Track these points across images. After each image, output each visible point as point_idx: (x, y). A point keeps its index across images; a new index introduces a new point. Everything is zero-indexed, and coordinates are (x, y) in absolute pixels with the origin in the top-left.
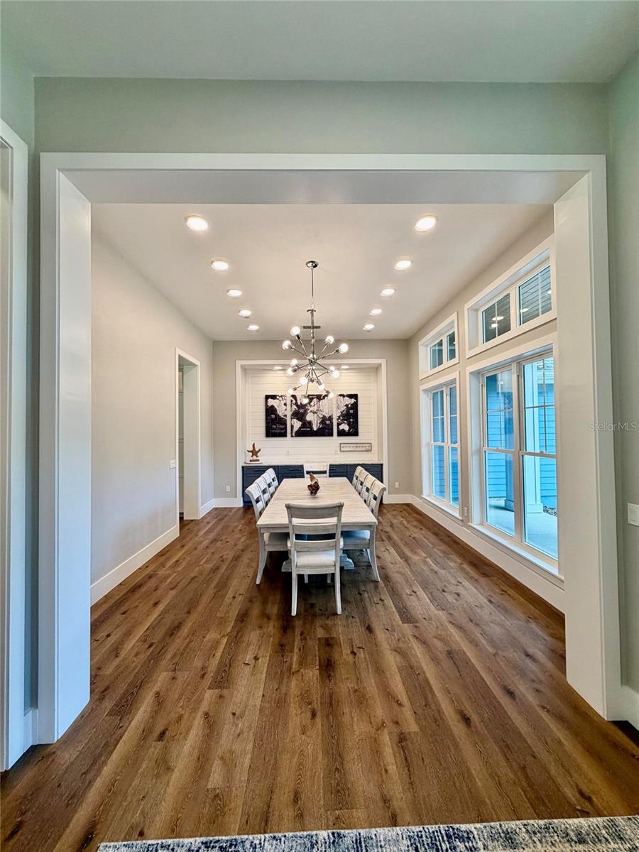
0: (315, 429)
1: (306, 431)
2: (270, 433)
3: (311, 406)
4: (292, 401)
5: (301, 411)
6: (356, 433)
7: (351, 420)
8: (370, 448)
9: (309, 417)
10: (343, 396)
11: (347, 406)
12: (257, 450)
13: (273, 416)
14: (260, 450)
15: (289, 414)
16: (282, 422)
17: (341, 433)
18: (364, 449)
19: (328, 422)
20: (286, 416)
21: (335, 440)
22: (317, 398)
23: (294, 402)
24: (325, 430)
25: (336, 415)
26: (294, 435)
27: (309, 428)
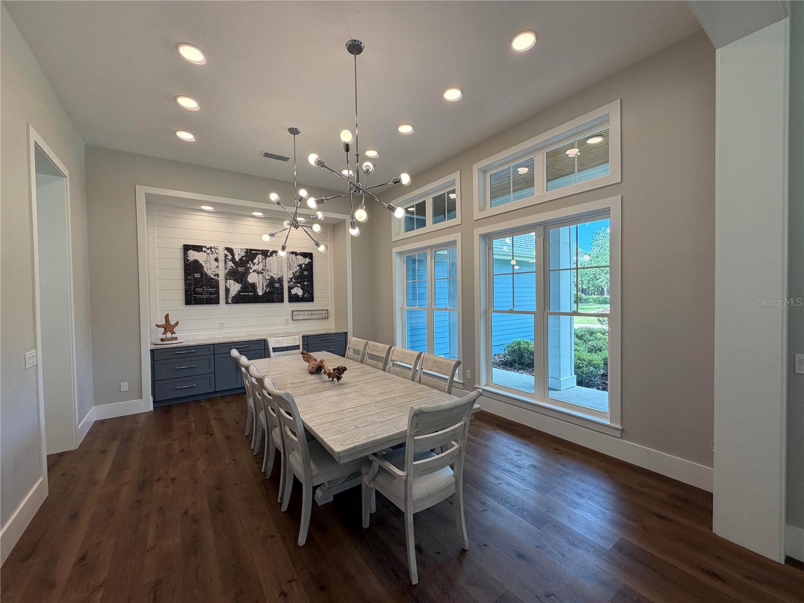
0: (260, 293)
1: (248, 296)
2: (192, 299)
3: (254, 264)
4: (226, 256)
5: (240, 269)
6: (311, 299)
7: (306, 283)
9: (252, 278)
10: (296, 254)
11: (300, 266)
12: (172, 323)
13: (197, 275)
14: (177, 323)
15: (222, 273)
16: (213, 284)
17: (294, 299)
18: (320, 316)
19: (277, 285)
20: (218, 275)
21: (286, 307)
22: (263, 254)
24: (273, 294)
25: (287, 275)
26: (230, 302)
27: (251, 292)
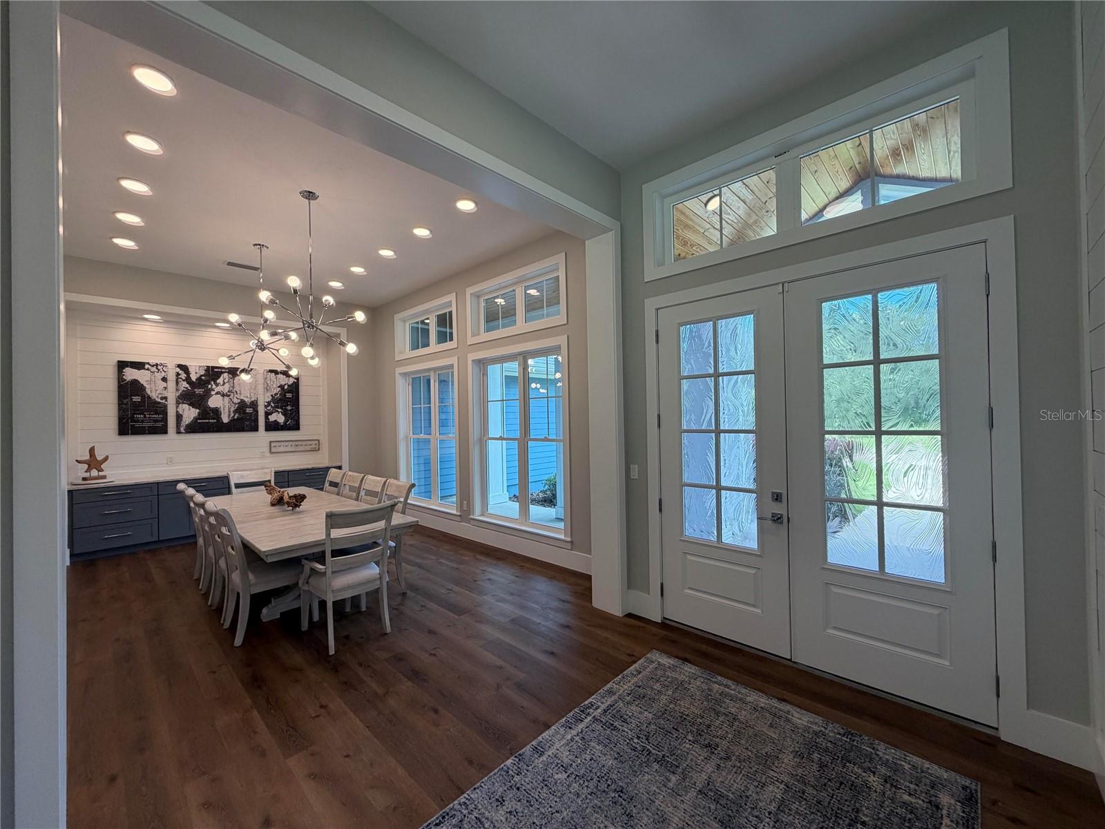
0: (225, 419)
1: (208, 423)
2: (126, 427)
3: (217, 385)
4: (178, 374)
5: (198, 391)
6: (296, 427)
7: (289, 408)
8: (317, 446)
9: (214, 402)
10: (276, 372)
11: (282, 387)
12: (99, 458)
13: (137, 399)
14: (106, 459)
15: (172, 396)
16: (159, 409)
17: (272, 427)
18: (309, 448)
19: (249, 410)
20: (166, 398)
21: (262, 437)
22: (229, 373)
23: (183, 376)
24: (244, 420)
25: (263, 399)
26: (183, 431)
27: (214, 419)
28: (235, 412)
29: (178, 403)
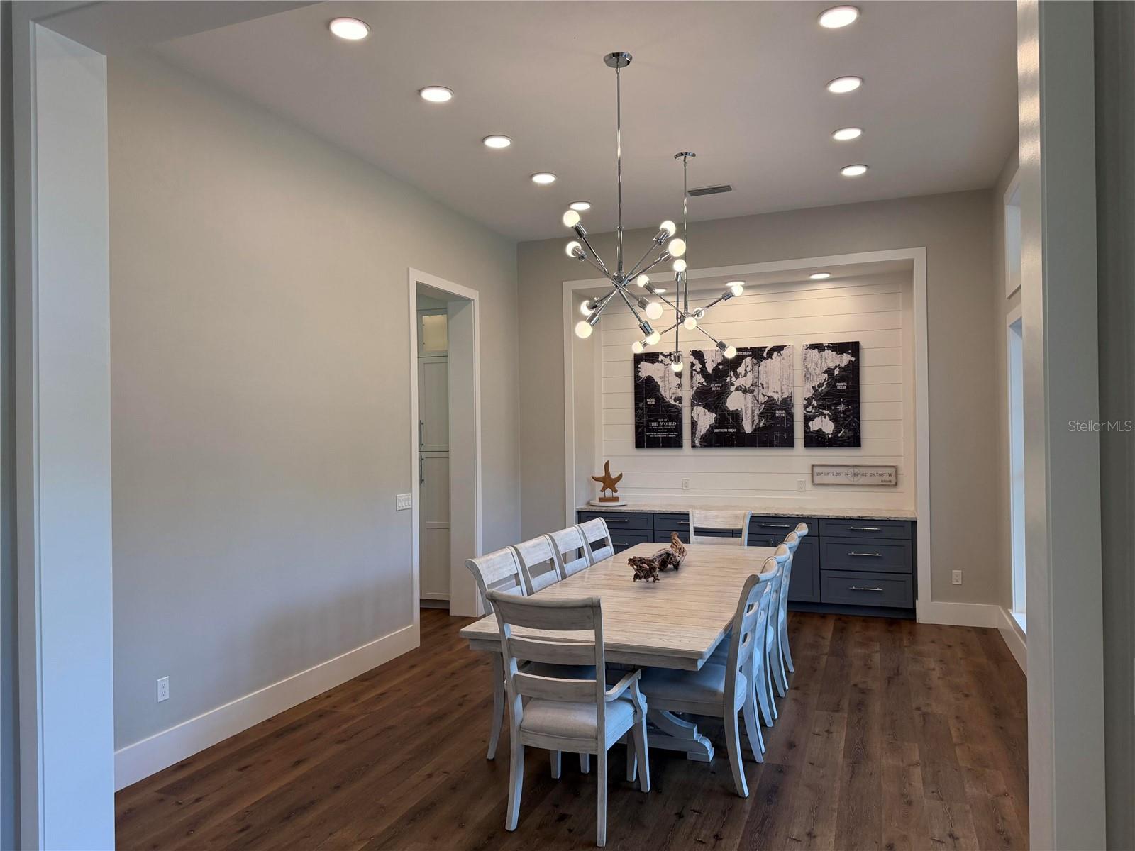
0: (748, 429)
1: (725, 436)
2: (645, 439)
3: (737, 376)
4: (693, 365)
5: (715, 387)
6: (854, 441)
7: (842, 408)
8: (893, 478)
9: (735, 402)
10: (819, 347)
11: (829, 372)
12: (614, 475)
13: (651, 401)
14: (620, 477)
15: (687, 394)
16: (672, 413)
17: (815, 440)
18: (877, 480)
19: (780, 414)
20: (679, 399)
21: (800, 457)
22: (753, 356)
23: (698, 367)
24: (773, 432)
25: (801, 393)
26: (698, 445)
27: (733, 427)
28: (761, 415)
29: (693, 405)
